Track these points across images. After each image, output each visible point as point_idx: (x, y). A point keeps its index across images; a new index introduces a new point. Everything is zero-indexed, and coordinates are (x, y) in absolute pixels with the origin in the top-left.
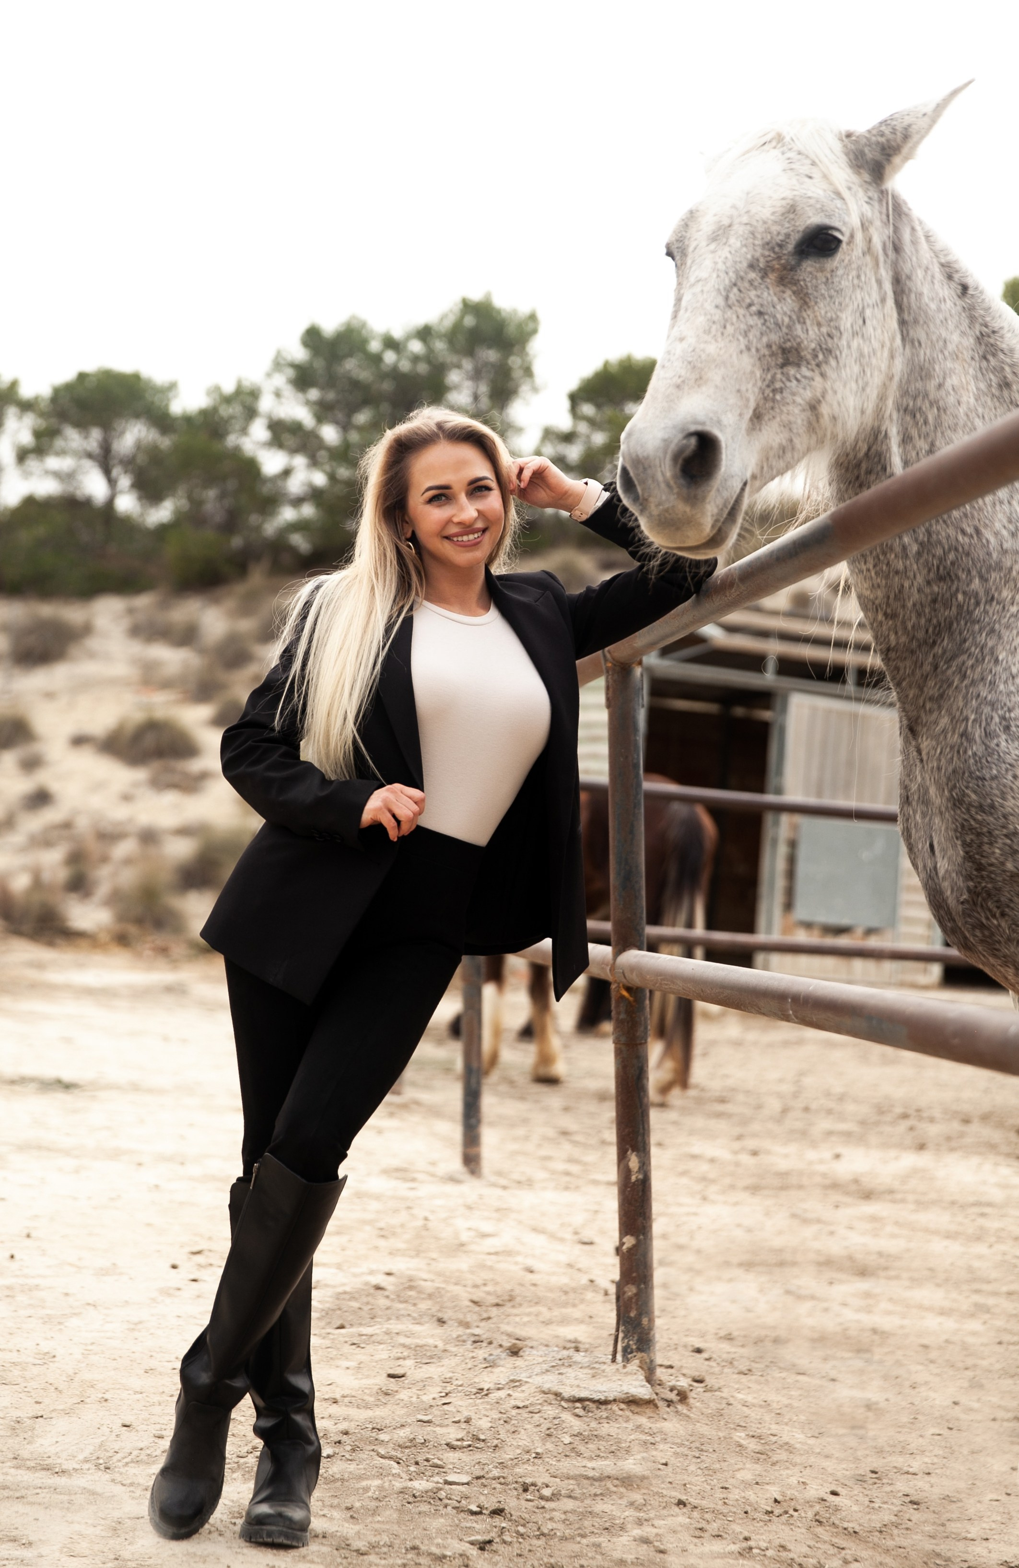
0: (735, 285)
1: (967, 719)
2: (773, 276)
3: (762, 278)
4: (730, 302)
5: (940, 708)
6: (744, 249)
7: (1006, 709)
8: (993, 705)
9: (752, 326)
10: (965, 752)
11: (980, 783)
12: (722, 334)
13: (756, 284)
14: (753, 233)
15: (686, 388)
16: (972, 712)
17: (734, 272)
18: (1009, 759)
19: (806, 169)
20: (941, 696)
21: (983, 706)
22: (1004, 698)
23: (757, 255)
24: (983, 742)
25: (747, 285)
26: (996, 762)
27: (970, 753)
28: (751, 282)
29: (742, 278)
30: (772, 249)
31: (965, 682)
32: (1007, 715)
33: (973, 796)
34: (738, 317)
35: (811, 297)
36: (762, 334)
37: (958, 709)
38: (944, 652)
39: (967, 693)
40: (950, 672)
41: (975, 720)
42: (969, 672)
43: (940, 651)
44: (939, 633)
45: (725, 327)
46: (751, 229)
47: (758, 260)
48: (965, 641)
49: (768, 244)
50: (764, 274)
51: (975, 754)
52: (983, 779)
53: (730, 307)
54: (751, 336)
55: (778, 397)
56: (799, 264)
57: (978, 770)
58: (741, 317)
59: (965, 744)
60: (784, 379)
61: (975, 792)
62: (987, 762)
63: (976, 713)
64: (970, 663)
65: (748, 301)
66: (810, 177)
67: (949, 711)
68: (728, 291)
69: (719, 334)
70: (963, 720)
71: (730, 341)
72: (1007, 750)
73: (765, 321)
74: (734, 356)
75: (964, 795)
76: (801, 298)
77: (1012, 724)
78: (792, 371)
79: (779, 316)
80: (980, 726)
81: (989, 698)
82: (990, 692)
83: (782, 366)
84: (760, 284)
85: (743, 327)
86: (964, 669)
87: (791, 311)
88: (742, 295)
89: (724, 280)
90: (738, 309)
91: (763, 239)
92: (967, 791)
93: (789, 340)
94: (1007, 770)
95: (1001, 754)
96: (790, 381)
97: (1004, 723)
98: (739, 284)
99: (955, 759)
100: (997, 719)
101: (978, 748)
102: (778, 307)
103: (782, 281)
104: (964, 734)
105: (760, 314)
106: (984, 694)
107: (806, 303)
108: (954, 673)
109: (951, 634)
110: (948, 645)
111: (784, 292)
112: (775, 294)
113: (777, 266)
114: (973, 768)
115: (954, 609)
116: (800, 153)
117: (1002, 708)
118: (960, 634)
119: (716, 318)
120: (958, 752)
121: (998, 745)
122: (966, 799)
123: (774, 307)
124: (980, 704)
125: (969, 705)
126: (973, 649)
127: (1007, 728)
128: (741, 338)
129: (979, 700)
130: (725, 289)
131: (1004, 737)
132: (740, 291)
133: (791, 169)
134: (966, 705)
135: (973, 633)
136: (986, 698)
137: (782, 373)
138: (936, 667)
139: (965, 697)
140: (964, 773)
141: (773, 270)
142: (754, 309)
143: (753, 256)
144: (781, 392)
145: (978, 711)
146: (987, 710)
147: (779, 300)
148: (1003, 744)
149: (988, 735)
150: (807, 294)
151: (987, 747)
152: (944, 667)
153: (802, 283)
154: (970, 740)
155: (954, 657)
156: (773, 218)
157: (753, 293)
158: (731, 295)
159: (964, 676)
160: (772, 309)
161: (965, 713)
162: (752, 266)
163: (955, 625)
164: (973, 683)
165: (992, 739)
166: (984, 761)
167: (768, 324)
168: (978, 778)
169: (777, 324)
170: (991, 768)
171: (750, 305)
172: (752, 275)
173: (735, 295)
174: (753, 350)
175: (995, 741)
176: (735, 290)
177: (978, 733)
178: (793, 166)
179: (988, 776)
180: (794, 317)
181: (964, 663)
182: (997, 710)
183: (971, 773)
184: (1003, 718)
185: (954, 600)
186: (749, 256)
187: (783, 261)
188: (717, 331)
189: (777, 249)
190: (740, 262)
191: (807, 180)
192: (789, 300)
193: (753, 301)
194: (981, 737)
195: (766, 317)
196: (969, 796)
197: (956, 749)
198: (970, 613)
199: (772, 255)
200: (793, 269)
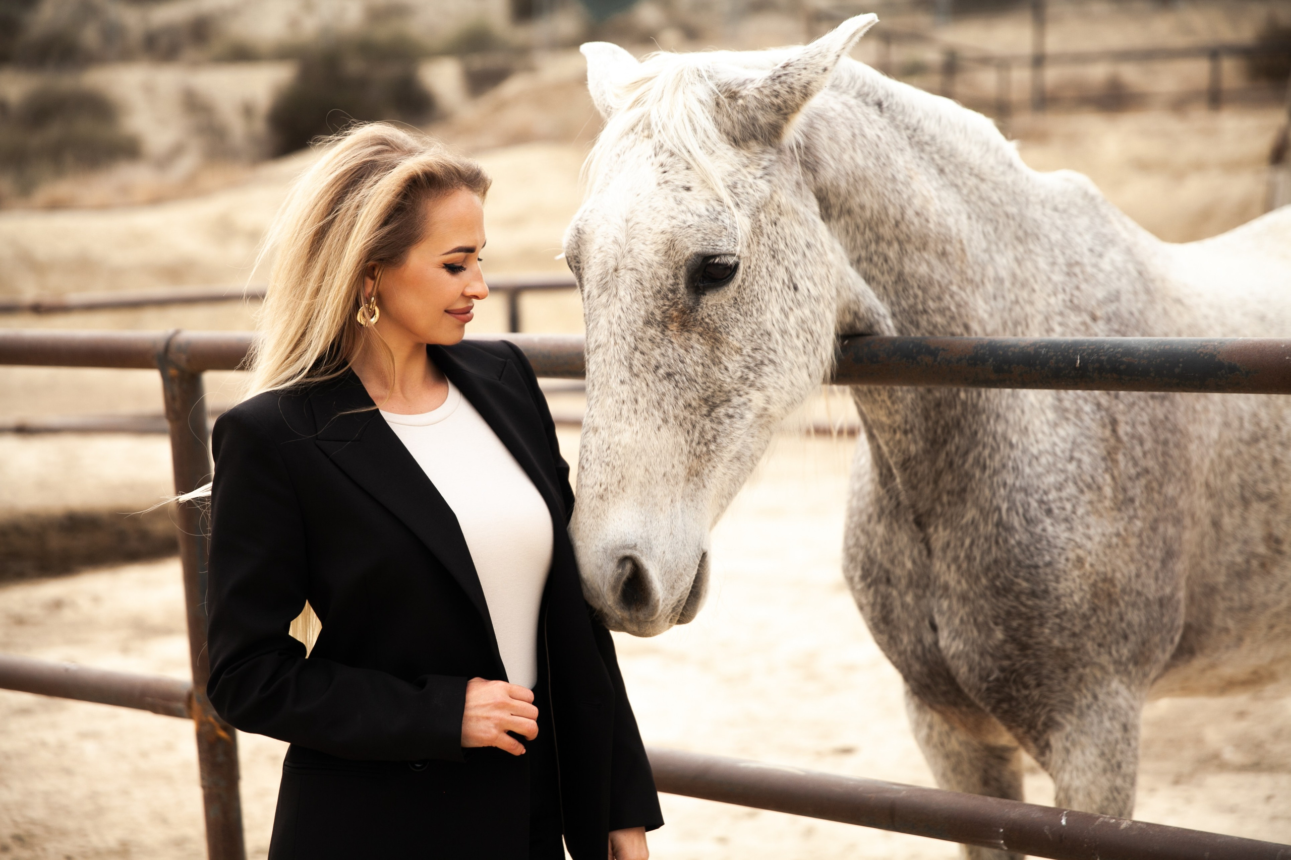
0: (636, 349)
1: (998, 509)
2: (674, 327)
3: (663, 332)
4: (635, 370)
5: (964, 502)
6: (636, 305)
7: (1041, 492)
8: (1025, 490)
9: (664, 394)
10: (1006, 541)
11: (1033, 571)
12: (636, 412)
13: (658, 340)
14: (639, 281)
15: (610, 496)
16: (1004, 501)
17: (631, 335)
18: (1059, 543)
19: (680, 178)
20: (964, 490)
21: (1014, 494)
22: (1035, 482)
23: (651, 308)
24: (1026, 530)
25: (649, 344)
26: (1046, 547)
27: (1012, 542)
28: (652, 340)
29: (642, 339)
30: (665, 297)
31: (987, 473)
32: (1045, 498)
33: (1025, 584)
34: (647, 385)
35: (722, 330)
36: (676, 398)
37: (986, 500)
38: (957, 448)
39: (992, 483)
40: (967, 466)
41: (1009, 510)
42: (988, 462)
43: (953, 449)
44: (949, 432)
45: (636, 401)
46: (638, 277)
47: (652, 314)
48: (976, 433)
49: (659, 292)
50: (664, 326)
51: (1019, 543)
52: (1036, 567)
53: (637, 375)
54: (665, 405)
55: (713, 447)
56: (697, 302)
57: (1028, 559)
58: (651, 384)
59: (1003, 534)
60: (715, 426)
61: (1027, 580)
62: (1037, 548)
63: (1009, 501)
64: (987, 452)
65: (653, 362)
66: (688, 189)
67: (976, 503)
68: (630, 359)
69: (632, 415)
70: (995, 511)
71: (645, 419)
72: (1054, 534)
73: (677, 382)
74: (653, 438)
75: (1012, 583)
76: (710, 337)
77: (1053, 506)
78: (721, 411)
79: (690, 370)
80: (1017, 513)
81: (1018, 484)
82: (1017, 478)
83: (709, 415)
84: (662, 340)
85: (655, 397)
86: (982, 461)
87: (701, 357)
88: (646, 357)
89: (623, 347)
90: (646, 375)
91: (652, 287)
92: (1017, 580)
93: (709, 387)
94: (1060, 554)
95: (1051, 539)
96: (720, 423)
97: (1044, 507)
98: (640, 346)
99: (994, 549)
100: (1034, 504)
101: (1021, 536)
102: (688, 361)
103: (685, 327)
104: (999, 524)
105: (669, 375)
106: (1010, 481)
107: (717, 340)
108: (973, 466)
109: (961, 432)
110: (959, 441)
111: (689, 339)
112: (681, 346)
113: (675, 314)
114: (1021, 557)
115: (959, 408)
116: (672, 154)
117: (1037, 492)
118: (970, 427)
119: (624, 396)
120: (997, 542)
121: (1044, 530)
122: (1016, 588)
123: (682, 362)
124: (1011, 492)
125: (997, 495)
126: (986, 439)
127: (1049, 512)
128: (656, 413)
129: (1008, 489)
130: (626, 357)
131: (1048, 521)
132: (642, 353)
133: (666, 182)
134: (994, 494)
135: (982, 424)
136: (1014, 485)
137: (712, 421)
138: (951, 464)
139: (991, 487)
140: (1009, 563)
141: (672, 320)
142: (661, 371)
143: (646, 312)
144: (715, 441)
145: (1009, 498)
146: (1019, 497)
147: (686, 350)
148: (1050, 529)
149: (1030, 522)
150: (716, 329)
151: (1032, 534)
152: (960, 462)
153: (707, 320)
154: (1010, 529)
155: (966, 453)
156: (657, 259)
157: (657, 352)
158: (635, 362)
159: (984, 468)
160: (681, 365)
161: (995, 503)
162: (648, 323)
163: (963, 422)
164: (995, 472)
165: (1036, 525)
166: (1032, 548)
167: (681, 385)
168: (1029, 567)
169: (691, 380)
170: (1043, 556)
171: (657, 368)
172: (651, 332)
173: (638, 360)
174: (672, 420)
175: (1040, 527)
176: (637, 354)
177: (1016, 522)
178: (667, 176)
179: (1041, 564)
180: (708, 362)
181: (980, 454)
182: (1031, 495)
183: (1019, 563)
184: (1041, 502)
185: (957, 399)
186: (643, 313)
187: (680, 306)
188: (629, 411)
189: (670, 295)
190: (635, 322)
191: (685, 194)
192: (697, 346)
193: (658, 362)
194: (1021, 525)
195: (677, 377)
196: (1019, 584)
197: (993, 539)
198: (975, 406)
199: (667, 303)
200: (693, 310)
